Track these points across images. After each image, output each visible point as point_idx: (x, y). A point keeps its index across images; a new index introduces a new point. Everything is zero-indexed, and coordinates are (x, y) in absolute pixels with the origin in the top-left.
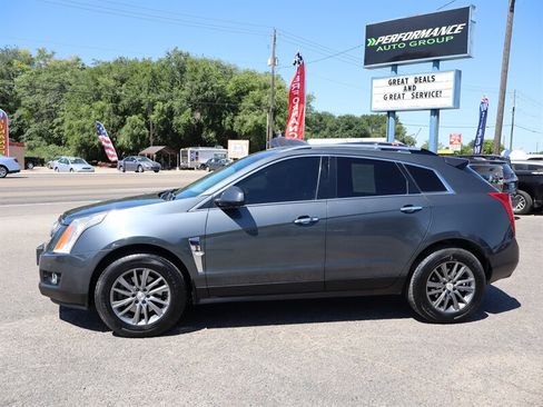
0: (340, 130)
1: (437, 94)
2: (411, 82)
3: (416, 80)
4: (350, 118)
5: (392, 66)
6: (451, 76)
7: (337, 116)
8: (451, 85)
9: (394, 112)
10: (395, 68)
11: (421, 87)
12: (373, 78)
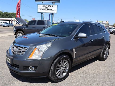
0: (5, 16)
1: (53, 10)
2: (47, 6)
3: (48, 6)
4: (7, 13)
5: (42, 2)
6: (56, 6)
7: (3, 12)
8: (56, 8)
9: (43, 13)
10: (43, 3)
11: (49, 8)
12: (38, 5)
